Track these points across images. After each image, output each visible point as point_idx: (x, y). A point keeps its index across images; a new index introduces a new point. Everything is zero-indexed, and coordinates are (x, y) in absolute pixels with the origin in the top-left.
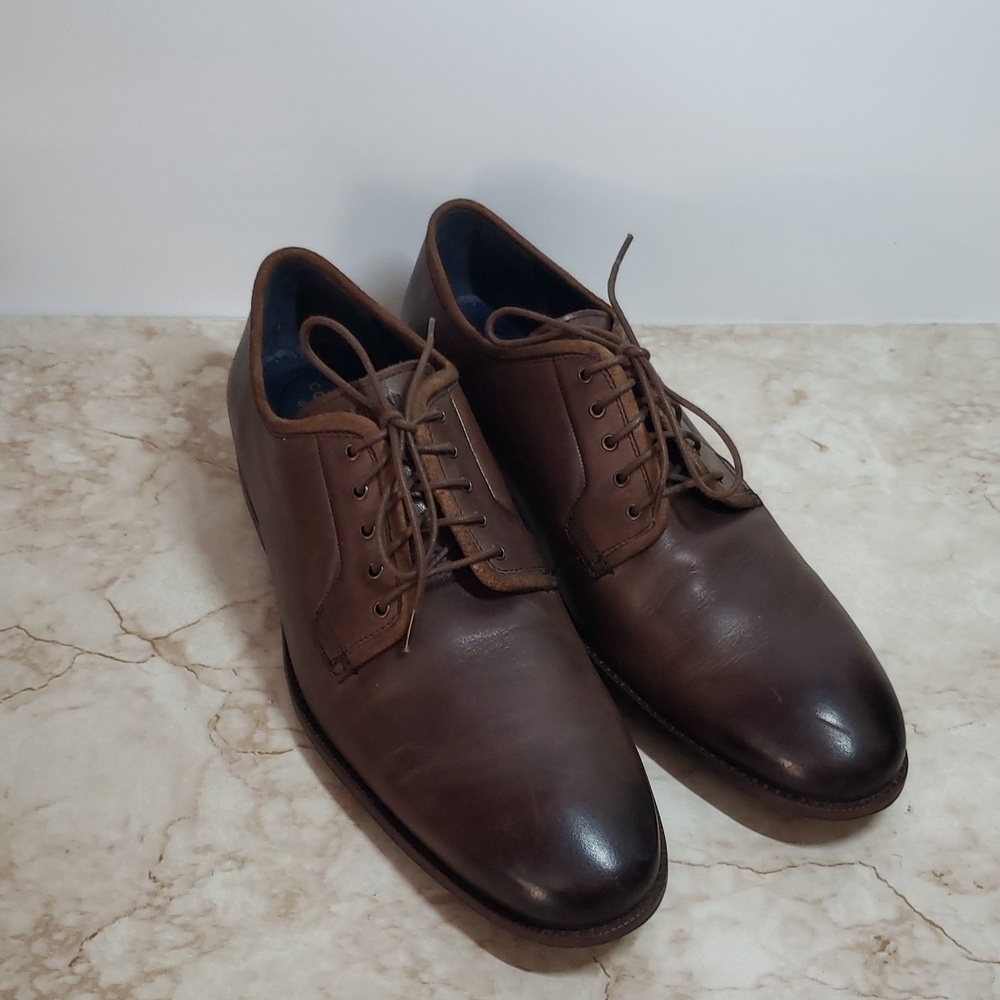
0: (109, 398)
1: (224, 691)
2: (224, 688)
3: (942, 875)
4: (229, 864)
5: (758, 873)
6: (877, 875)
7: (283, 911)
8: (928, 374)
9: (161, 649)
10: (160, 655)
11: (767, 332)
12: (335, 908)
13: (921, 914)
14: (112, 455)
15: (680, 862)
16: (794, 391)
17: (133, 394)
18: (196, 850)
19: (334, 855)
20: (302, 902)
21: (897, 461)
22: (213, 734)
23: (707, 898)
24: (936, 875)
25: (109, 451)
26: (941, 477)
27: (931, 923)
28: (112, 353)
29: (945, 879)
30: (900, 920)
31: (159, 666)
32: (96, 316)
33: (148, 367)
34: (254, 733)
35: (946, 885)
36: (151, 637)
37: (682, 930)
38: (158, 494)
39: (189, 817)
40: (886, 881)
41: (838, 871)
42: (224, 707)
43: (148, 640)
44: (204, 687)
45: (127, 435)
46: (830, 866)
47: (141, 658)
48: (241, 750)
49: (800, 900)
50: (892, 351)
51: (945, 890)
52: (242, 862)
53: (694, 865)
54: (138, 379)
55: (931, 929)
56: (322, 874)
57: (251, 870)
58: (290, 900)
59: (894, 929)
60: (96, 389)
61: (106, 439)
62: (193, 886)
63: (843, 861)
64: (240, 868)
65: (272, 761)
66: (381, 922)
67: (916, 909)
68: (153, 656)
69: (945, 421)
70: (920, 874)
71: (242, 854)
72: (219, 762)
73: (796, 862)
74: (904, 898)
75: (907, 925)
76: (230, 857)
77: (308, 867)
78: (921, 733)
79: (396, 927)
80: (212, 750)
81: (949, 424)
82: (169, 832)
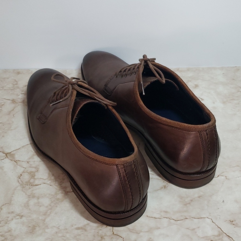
0: (5, 90)
1: (24, 168)
2: (24, 167)
3: (233, 221)
4: (18, 217)
5: (176, 220)
6: (212, 221)
7: (31, 231)
8: (234, 79)
9: (8, 156)
10: (8, 158)
11: (188, 70)
12: (47, 230)
13: (225, 234)
14: (3, 104)
15: (152, 217)
16: (195, 85)
17: (12, 89)
18: (9, 213)
19: (49, 215)
20: (37, 229)
21: (224, 103)
22: (19, 180)
23: (159, 228)
24: (231, 222)
25: (3, 103)
26: (236, 107)
27: (229, 236)
28: (8, 78)
29: (233, 223)
30: (219, 235)
31: (7, 161)
32: (5, 69)
33: (17, 82)
34: (31, 179)
35: (234, 224)
36: (6, 153)
37: (151, 238)
38: (14, 114)
39: (9, 203)
40: (215, 223)
41: (200, 220)
42: (23, 172)
43: (5, 154)
44: (18, 167)
45: (8, 99)
46: (198, 218)
47: (2, 158)
48: (26, 184)
49: (188, 229)
50: (223, 74)
51: (233, 226)
52: (22, 217)
53: (156, 218)
54: (14, 85)
55: (229, 238)
56: (44, 220)
57: (24, 219)
58: (34, 228)
59: (217, 238)
60: (2, 88)
61: (2, 100)
62: (6, 223)
63: (202, 217)
64: (21, 218)
65: (35, 188)
66: (60, 235)
67: (224, 232)
68: (6, 158)
69: (238, 91)
70: (226, 221)
71: (22, 214)
72: (19, 188)
73: (188, 217)
74: (220, 228)
75: (221, 237)
76: (18, 215)
77: (41, 218)
78: (228, 179)
79: (64, 236)
80: (18, 184)
81: (239, 93)
82: (2, 207)
